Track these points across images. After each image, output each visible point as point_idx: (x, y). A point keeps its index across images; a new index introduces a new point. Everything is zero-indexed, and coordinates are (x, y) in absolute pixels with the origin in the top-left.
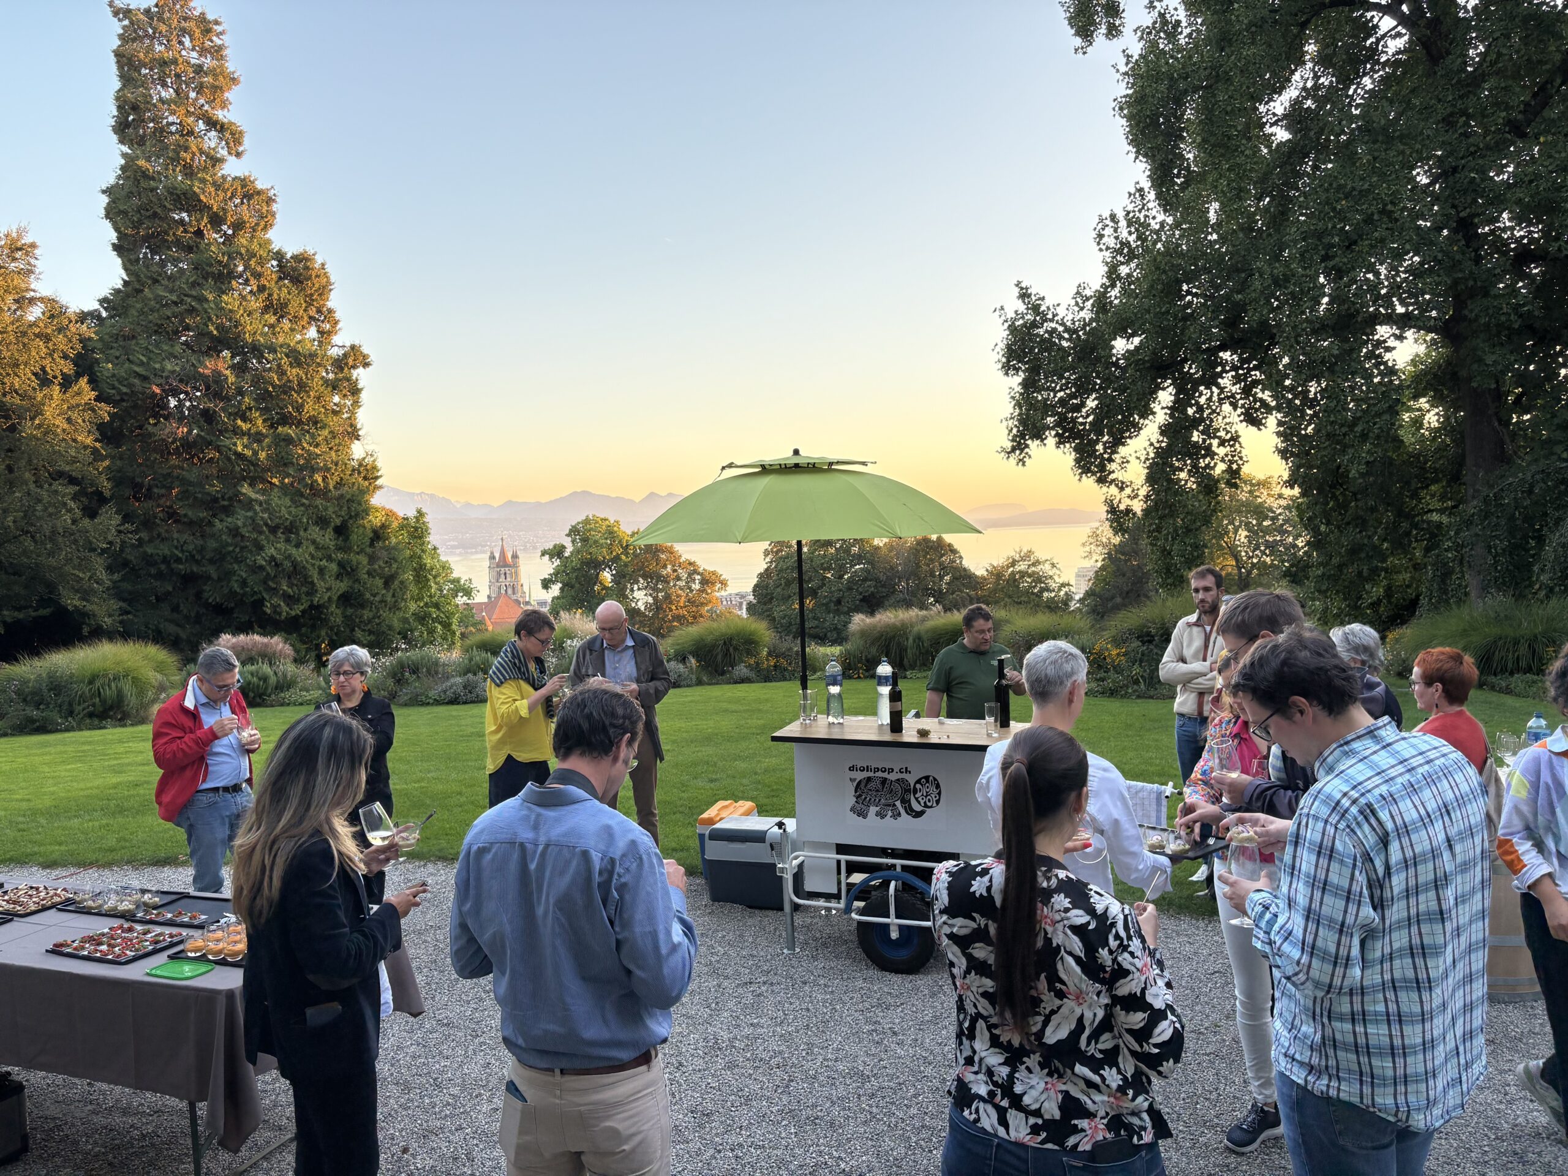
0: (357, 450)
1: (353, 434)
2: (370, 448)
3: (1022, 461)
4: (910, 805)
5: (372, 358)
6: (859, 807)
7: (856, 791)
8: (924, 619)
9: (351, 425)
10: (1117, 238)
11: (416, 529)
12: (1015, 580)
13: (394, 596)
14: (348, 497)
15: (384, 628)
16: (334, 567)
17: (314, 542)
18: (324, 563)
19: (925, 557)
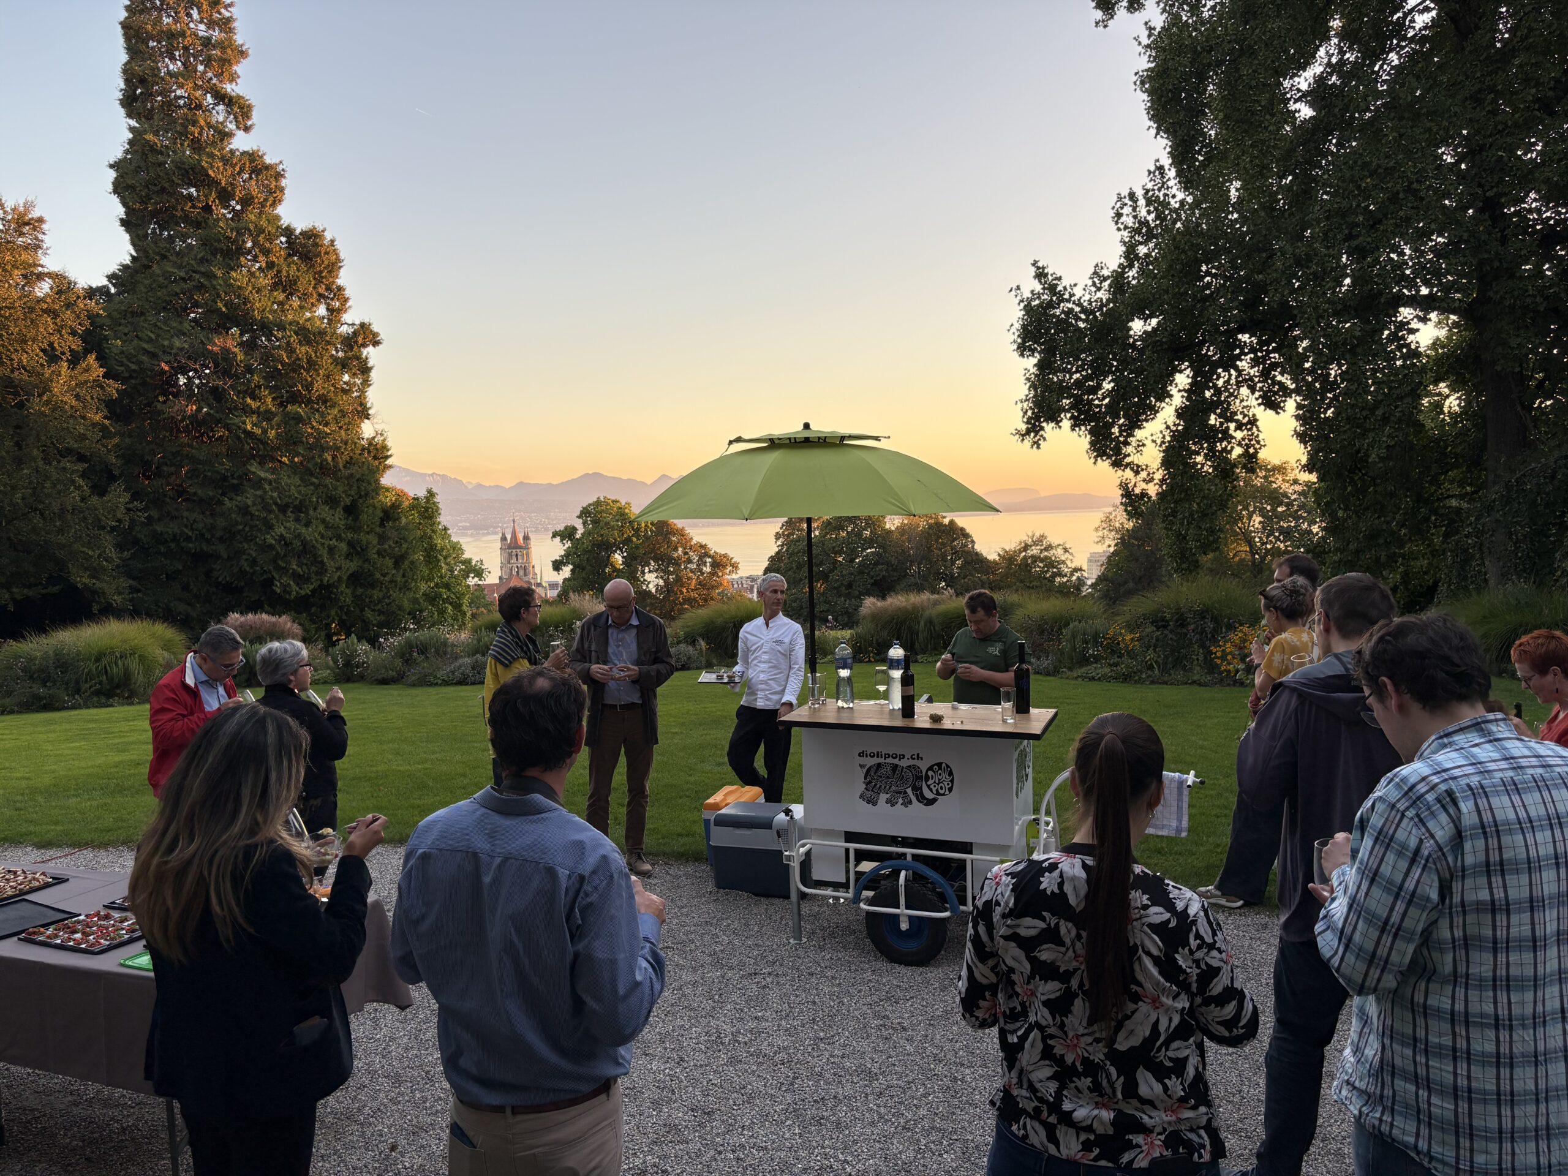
0: (367, 429)
1: (363, 413)
2: (379, 427)
3: (1037, 444)
4: (922, 793)
5: (382, 336)
6: (868, 794)
7: (866, 778)
8: (936, 603)
9: (361, 404)
10: (1135, 217)
11: (426, 509)
12: (1027, 565)
13: (404, 576)
14: (358, 476)
15: (394, 608)
16: (343, 546)
17: (323, 521)
18: (333, 542)
19: (937, 541)
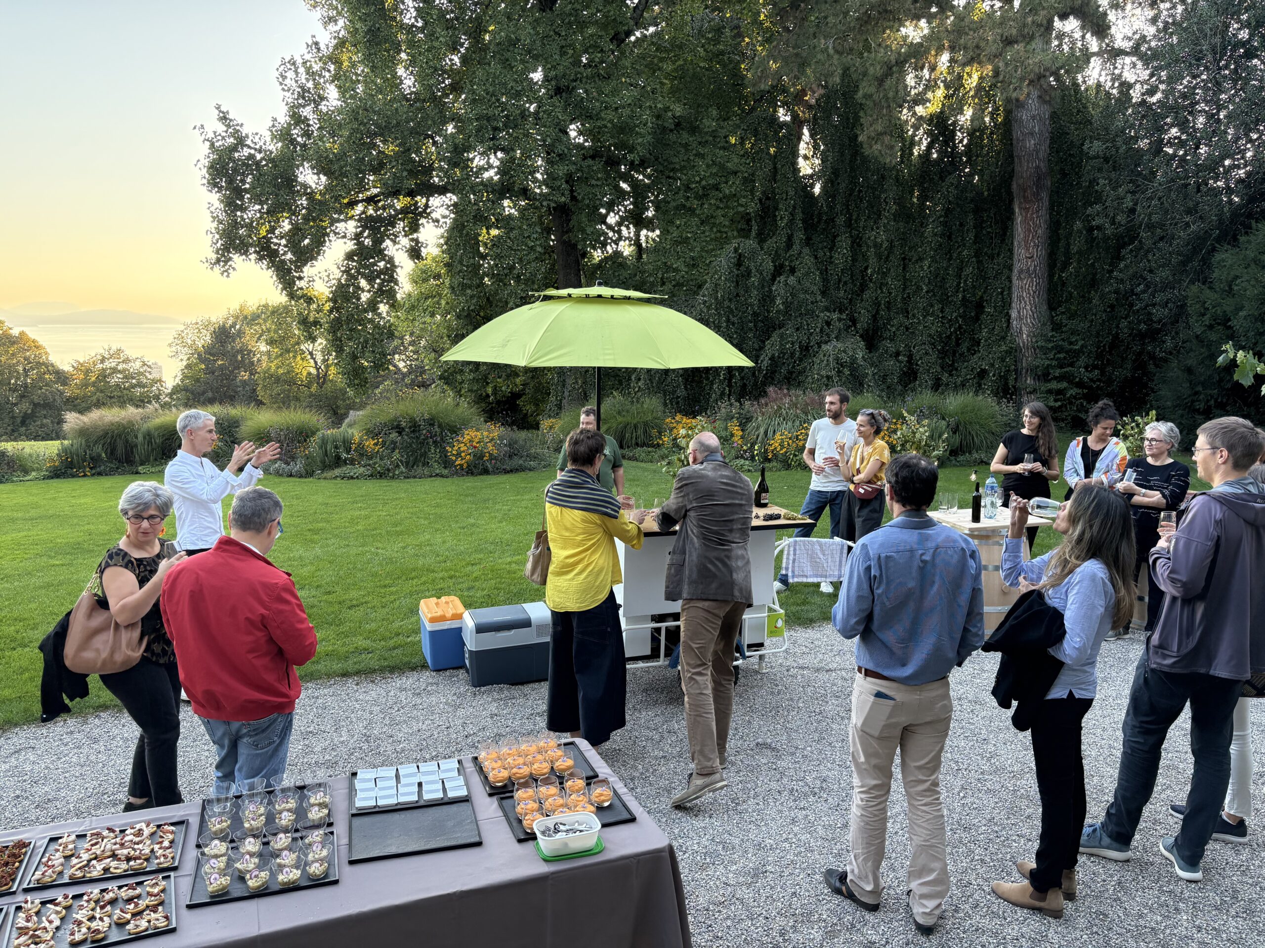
3: (226, 272)
10: (296, 82)
12: (105, 376)
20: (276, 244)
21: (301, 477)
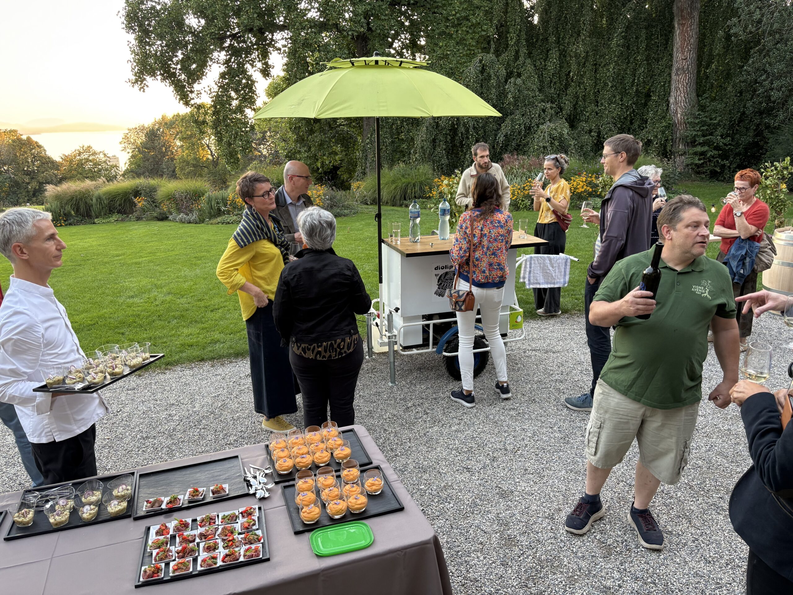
3: (142, 89)
6: (439, 291)
7: (438, 282)
8: (97, 187)
20: (174, 69)
21: (196, 223)
